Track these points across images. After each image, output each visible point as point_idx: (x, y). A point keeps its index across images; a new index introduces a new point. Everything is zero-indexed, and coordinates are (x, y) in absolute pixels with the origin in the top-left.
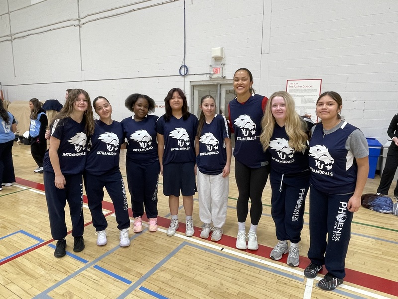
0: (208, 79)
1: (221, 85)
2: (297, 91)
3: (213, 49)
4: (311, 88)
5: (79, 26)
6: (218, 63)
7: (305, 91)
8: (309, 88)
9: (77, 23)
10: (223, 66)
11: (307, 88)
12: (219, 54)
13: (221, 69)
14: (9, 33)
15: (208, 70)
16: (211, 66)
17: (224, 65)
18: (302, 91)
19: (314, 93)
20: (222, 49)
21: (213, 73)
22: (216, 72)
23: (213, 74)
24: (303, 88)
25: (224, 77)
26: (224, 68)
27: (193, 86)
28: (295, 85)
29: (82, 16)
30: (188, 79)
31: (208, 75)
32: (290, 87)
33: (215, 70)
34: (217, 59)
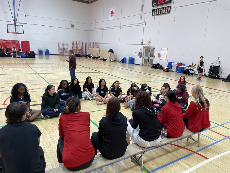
0: (147, 46)
1: (150, 48)
3: (148, 39)
5: (120, 28)
9: (120, 27)
13: (150, 44)
14: (102, 28)
19: (166, 51)
20: (150, 39)
22: (148, 44)
24: (164, 50)
25: (150, 46)
27: (144, 48)
29: (121, 25)
30: (143, 46)
34: (149, 41)
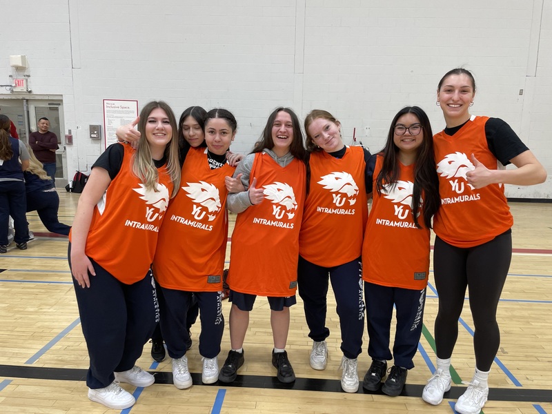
0: (9, 92)
1: (27, 100)
2: (115, 112)
3: (11, 56)
4: (128, 109)
6: (21, 73)
7: (123, 112)
8: (126, 109)
10: (27, 78)
11: (124, 109)
12: (20, 64)
13: (25, 81)
15: (8, 81)
16: (10, 76)
17: (29, 76)
18: (119, 112)
19: (131, 115)
20: (23, 58)
21: (14, 85)
22: (18, 84)
23: (15, 87)
24: (120, 109)
25: (30, 92)
26: (29, 80)
28: (113, 106)
31: (8, 88)
32: (107, 107)
33: (17, 82)
